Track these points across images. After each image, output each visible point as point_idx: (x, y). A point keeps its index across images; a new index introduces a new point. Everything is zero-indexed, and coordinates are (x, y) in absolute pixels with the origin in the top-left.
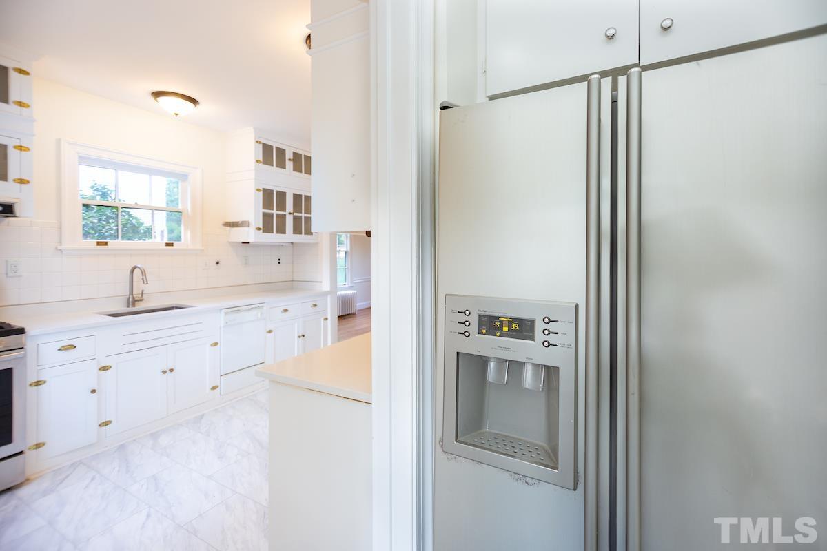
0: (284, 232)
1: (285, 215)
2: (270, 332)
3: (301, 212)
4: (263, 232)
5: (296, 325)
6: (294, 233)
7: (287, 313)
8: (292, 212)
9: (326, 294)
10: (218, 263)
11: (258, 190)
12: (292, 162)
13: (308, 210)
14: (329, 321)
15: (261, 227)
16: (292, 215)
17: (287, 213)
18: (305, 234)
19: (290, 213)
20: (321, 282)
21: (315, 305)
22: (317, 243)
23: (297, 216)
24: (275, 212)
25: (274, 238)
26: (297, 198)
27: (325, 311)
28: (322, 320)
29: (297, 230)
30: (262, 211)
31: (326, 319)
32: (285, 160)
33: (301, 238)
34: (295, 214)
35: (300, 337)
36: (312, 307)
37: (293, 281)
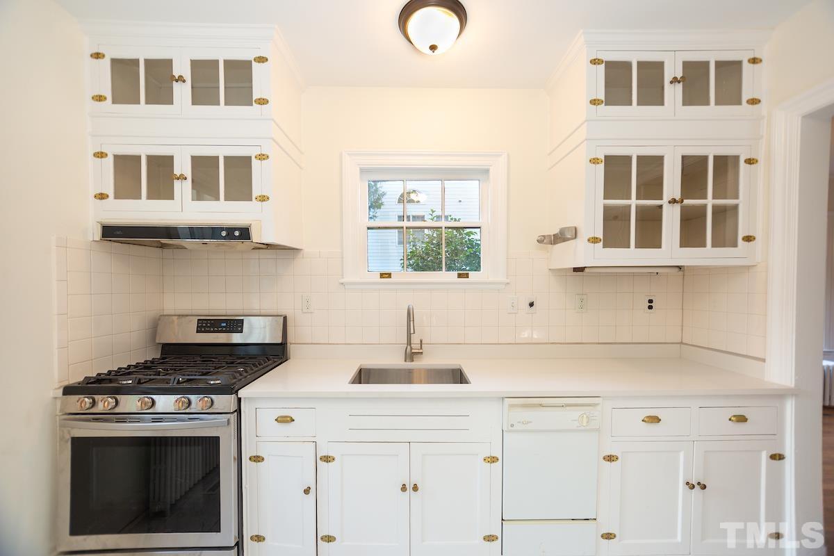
0: (657, 245)
1: (660, 206)
2: (610, 458)
4: (604, 246)
5: (682, 455)
8: (678, 197)
9: (780, 395)
10: (531, 305)
11: (594, 161)
12: (679, 87)
15: (601, 236)
16: (677, 208)
17: (664, 202)
18: (712, 246)
19: (673, 201)
20: (764, 360)
21: (742, 419)
22: (749, 267)
23: (693, 207)
24: (634, 202)
25: (632, 256)
26: (693, 164)
27: (778, 434)
28: (764, 456)
29: (692, 230)
30: (601, 202)
31: (777, 457)
32: (663, 88)
33: (705, 256)
34: (685, 201)
35: (693, 487)
36: (730, 420)
37: (682, 343)
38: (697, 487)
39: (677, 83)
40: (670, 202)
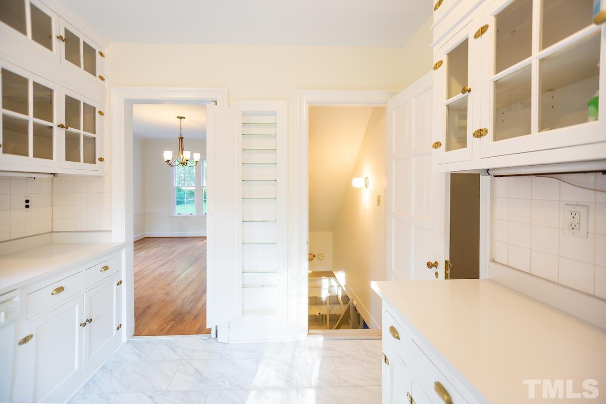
0: (50, 156)
1: (51, 128)
2: (26, 339)
3: (78, 128)
4: (4, 152)
5: (77, 307)
6: (66, 160)
7: (62, 294)
8: (63, 124)
12: (63, 43)
13: (91, 126)
14: (124, 285)
15: (1, 143)
16: (64, 130)
17: (54, 124)
18: (84, 162)
19: (61, 126)
20: (111, 231)
21: (106, 268)
22: (100, 177)
23: (73, 134)
24: (31, 118)
26: (72, 104)
27: (119, 272)
29: (71, 154)
31: (119, 283)
32: (50, 37)
33: (79, 168)
34: (69, 128)
35: (85, 324)
36: (101, 271)
37: (52, 232)
38: (87, 323)
39: (61, 41)
40: (59, 126)
